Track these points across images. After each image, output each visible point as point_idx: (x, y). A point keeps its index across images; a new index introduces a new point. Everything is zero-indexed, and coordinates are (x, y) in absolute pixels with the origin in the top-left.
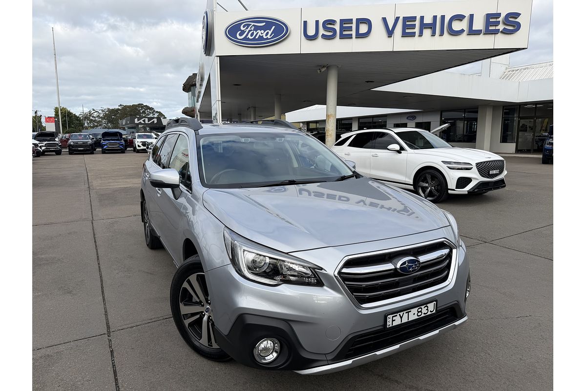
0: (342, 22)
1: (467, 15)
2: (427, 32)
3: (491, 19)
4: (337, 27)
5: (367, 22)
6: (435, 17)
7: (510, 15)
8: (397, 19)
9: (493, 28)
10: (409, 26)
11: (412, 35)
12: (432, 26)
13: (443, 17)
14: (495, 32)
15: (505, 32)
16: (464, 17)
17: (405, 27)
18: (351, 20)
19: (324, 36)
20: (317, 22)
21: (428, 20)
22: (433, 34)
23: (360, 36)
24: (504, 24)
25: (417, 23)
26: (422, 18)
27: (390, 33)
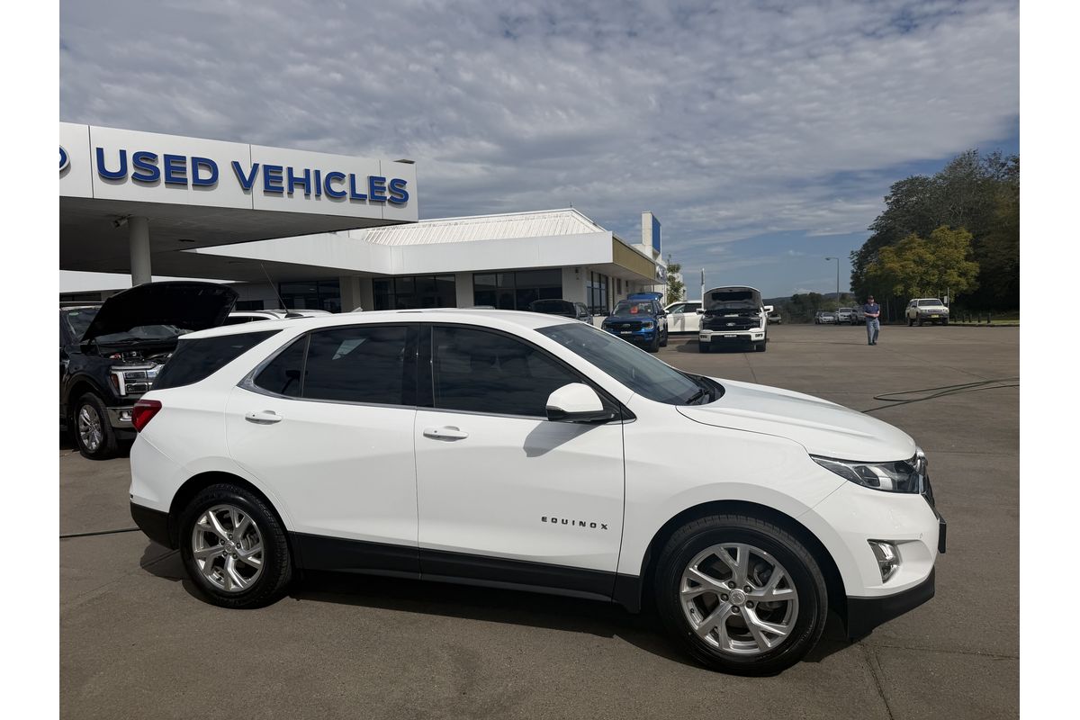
0: (168, 158)
1: (347, 174)
2: (299, 192)
3: (376, 182)
4: (161, 165)
5: (211, 165)
6: (307, 172)
7: (394, 181)
8: (255, 167)
9: (380, 195)
10: (273, 179)
11: (279, 191)
12: (304, 183)
13: (317, 173)
14: (381, 200)
15: (393, 202)
16: (343, 176)
17: (267, 179)
18: (184, 158)
19: (136, 178)
20: (123, 154)
21: (298, 174)
22: (307, 194)
23: (199, 184)
24: (390, 191)
25: (285, 175)
26: (290, 170)
27: (247, 185)
